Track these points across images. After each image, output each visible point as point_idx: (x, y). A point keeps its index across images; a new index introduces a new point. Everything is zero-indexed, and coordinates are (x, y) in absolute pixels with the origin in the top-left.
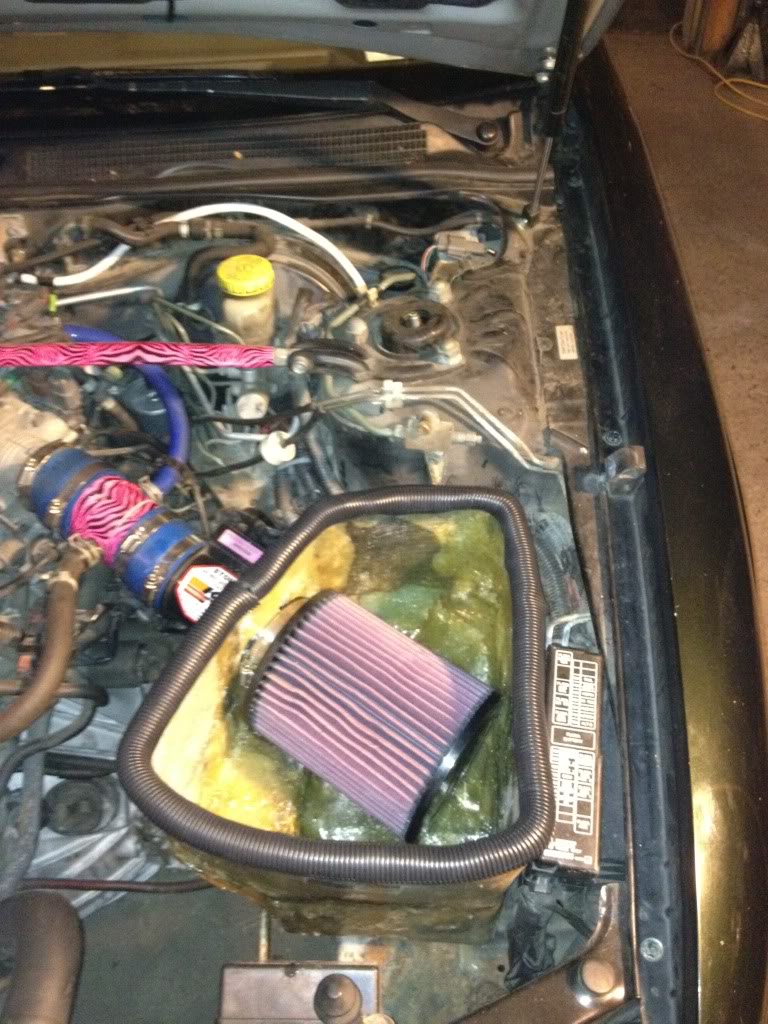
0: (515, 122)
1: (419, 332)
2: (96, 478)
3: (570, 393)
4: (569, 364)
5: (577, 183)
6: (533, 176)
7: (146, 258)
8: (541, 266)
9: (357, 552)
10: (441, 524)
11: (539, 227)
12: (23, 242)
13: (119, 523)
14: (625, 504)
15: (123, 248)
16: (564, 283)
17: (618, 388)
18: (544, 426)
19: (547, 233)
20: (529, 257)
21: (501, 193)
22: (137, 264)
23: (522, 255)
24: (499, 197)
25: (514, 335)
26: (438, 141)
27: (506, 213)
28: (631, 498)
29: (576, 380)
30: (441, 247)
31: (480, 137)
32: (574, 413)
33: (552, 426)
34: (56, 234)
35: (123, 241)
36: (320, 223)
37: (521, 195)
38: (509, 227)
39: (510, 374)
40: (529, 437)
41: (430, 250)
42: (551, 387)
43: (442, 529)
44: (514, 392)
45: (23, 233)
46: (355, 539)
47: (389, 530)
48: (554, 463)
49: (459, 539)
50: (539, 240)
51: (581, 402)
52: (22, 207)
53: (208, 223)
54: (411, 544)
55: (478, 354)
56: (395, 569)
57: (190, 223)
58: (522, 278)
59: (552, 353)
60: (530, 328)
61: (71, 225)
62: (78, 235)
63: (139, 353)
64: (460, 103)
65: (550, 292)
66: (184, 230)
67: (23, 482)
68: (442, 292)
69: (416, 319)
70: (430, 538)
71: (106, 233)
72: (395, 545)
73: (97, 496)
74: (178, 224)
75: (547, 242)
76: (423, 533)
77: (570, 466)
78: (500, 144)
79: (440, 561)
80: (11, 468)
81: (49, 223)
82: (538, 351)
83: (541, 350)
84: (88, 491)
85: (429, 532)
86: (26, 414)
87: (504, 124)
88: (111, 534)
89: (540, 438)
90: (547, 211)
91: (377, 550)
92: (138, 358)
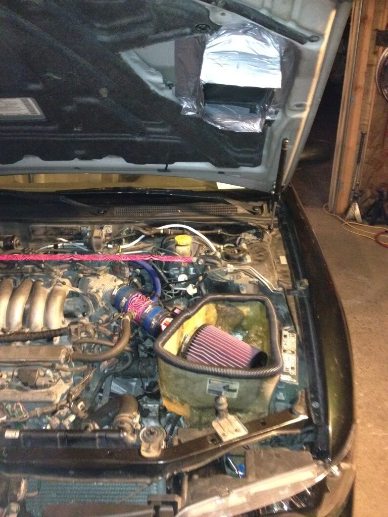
0: (265, 206)
1: (237, 254)
2: (135, 293)
3: (285, 272)
4: (284, 265)
5: (284, 223)
6: (270, 219)
7: (146, 243)
8: (274, 242)
9: (218, 317)
10: (245, 308)
11: (273, 233)
12: (110, 235)
13: (143, 305)
14: (303, 298)
15: (143, 236)
16: (282, 247)
17: (300, 270)
18: (277, 279)
19: (276, 235)
20: (271, 240)
21: (261, 224)
22: (143, 245)
23: (268, 240)
24: (261, 225)
25: (267, 257)
26: (241, 210)
27: (262, 228)
28: (305, 297)
29: (287, 269)
30: (243, 237)
31: (254, 210)
32: (286, 276)
33: (280, 279)
34: (122, 232)
35: (143, 234)
36: (204, 232)
37: (267, 224)
38: (264, 232)
39: (266, 265)
40: (273, 282)
41: (239, 238)
42: (279, 270)
43: (246, 310)
44: (267, 270)
45: (111, 231)
46: (218, 311)
47: (229, 309)
48: (281, 289)
49: (251, 314)
50: (273, 236)
51: (289, 274)
52: (113, 223)
53: (169, 230)
54: (235, 316)
55: (256, 260)
56: (230, 326)
57: (164, 229)
58: (269, 245)
59: (279, 263)
60: (272, 256)
61: (127, 229)
62: (129, 232)
63: (151, 257)
64: (247, 201)
65: (277, 248)
66: (162, 232)
67: (113, 294)
68: (244, 246)
69: (236, 251)
70: (241, 313)
71: (138, 231)
72: (231, 316)
73: (136, 298)
74: (160, 230)
75: (276, 237)
76: (239, 311)
77: (286, 290)
78: (260, 213)
79: (245, 323)
80: (109, 291)
81: (119, 228)
82: (274, 262)
83: (276, 262)
84: (134, 296)
85: (241, 311)
86: (113, 277)
87: (261, 208)
88: (141, 308)
89: (276, 283)
90: (275, 230)
91: (224, 317)
92: (151, 259)
